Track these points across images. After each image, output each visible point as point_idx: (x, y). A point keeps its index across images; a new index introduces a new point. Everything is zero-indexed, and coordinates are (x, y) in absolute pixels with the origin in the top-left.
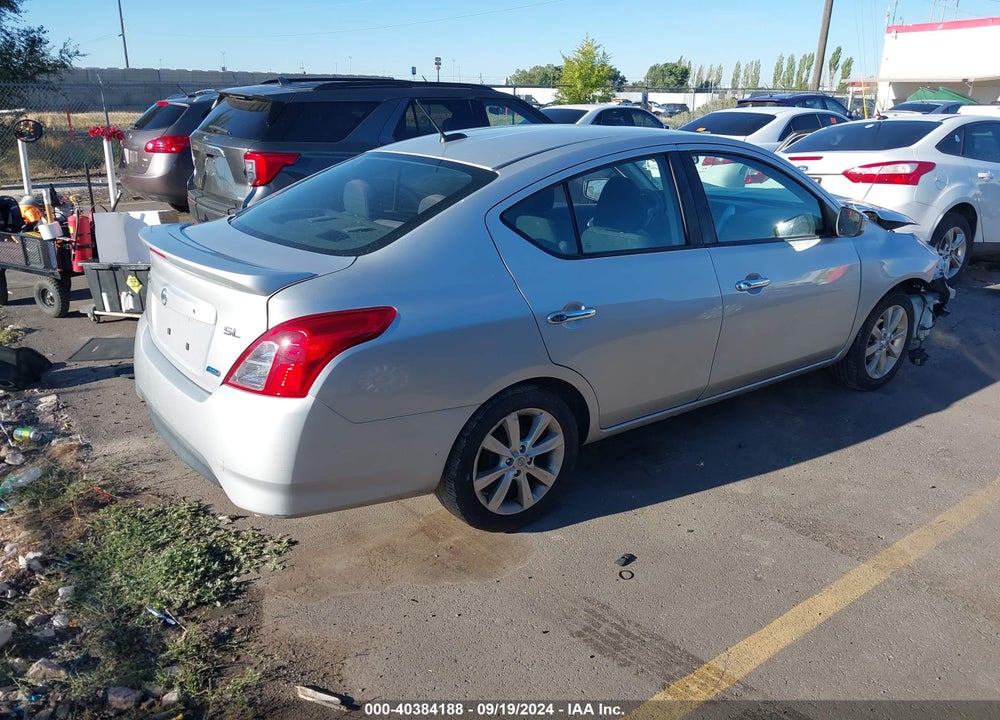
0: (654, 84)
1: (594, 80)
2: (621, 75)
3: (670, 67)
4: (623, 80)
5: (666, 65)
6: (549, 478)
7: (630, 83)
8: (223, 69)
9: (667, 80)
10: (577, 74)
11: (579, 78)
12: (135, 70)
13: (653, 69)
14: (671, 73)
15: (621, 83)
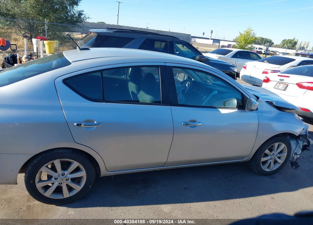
0: (283, 46)
1: (248, 41)
2: (272, 42)
3: (290, 41)
4: (273, 43)
5: (289, 40)
6: (78, 188)
7: (275, 44)
8: (147, 28)
9: (288, 45)
10: (243, 39)
11: (243, 40)
12: (120, 26)
13: (284, 41)
14: (290, 43)
15: (272, 44)
